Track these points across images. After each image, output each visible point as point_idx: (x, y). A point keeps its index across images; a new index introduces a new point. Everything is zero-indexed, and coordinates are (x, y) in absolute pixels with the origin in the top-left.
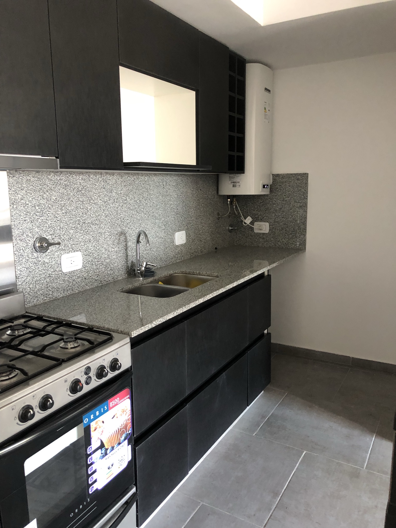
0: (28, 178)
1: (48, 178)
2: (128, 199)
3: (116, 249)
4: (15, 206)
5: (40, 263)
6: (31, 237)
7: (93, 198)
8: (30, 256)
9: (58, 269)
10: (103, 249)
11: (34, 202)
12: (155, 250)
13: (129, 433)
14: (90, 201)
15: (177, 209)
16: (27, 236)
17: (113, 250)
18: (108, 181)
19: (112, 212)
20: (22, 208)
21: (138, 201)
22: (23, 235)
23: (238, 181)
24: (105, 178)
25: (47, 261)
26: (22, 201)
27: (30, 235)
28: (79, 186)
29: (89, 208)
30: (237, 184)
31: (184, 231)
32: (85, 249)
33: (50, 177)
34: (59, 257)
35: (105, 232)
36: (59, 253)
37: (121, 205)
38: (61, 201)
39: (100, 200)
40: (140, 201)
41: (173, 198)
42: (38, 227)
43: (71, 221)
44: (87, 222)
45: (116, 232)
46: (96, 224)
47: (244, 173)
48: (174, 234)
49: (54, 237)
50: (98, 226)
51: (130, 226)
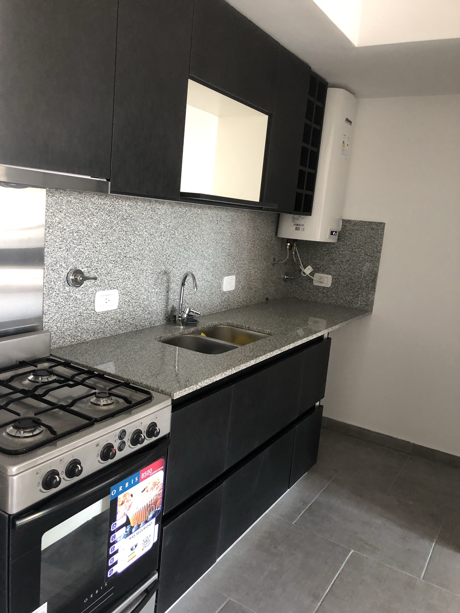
0: (69, 199)
1: (91, 201)
2: (176, 233)
3: (157, 290)
4: (51, 231)
5: (72, 298)
6: (64, 268)
7: (138, 229)
8: (61, 290)
9: (90, 308)
10: (143, 289)
11: (73, 227)
12: (199, 295)
13: (159, 511)
14: (134, 232)
15: (230, 250)
16: (61, 266)
17: (153, 290)
18: (157, 211)
19: (157, 247)
20: (59, 233)
21: (187, 237)
22: (56, 264)
23: (302, 223)
24: (153, 206)
25: (79, 297)
26: (60, 225)
27: (64, 265)
28: (124, 213)
29: (133, 240)
30: (301, 227)
31: (234, 276)
32: (122, 287)
33: (93, 200)
34: (94, 294)
35: (147, 270)
36: (93, 289)
37: (168, 239)
38: (103, 229)
39: (146, 231)
40: (190, 237)
41: (226, 236)
42: (74, 257)
43: (111, 254)
44: (128, 256)
45: (159, 271)
46: (138, 259)
47: (311, 215)
48: (221, 279)
49: (90, 270)
50: (141, 262)
51: (176, 265)
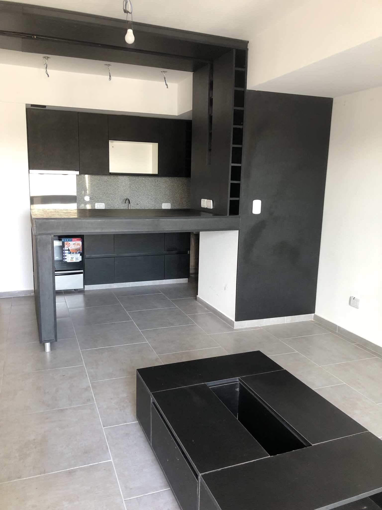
2: (131, 186)
4: (79, 186)
7: (112, 185)
8: (83, 201)
9: (94, 208)
16: (82, 195)
19: (122, 191)
26: (82, 184)
29: (110, 188)
31: (170, 203)
32: (106, 203)
34: (95, 204)
35: (118, 198)
37: (127, 188)
38: (97, 185)
41: (162, 187)
44: (108, 193)
46: (113, 194)
48: (161, 204)
50: (114, 195)
51: (132, 197)
